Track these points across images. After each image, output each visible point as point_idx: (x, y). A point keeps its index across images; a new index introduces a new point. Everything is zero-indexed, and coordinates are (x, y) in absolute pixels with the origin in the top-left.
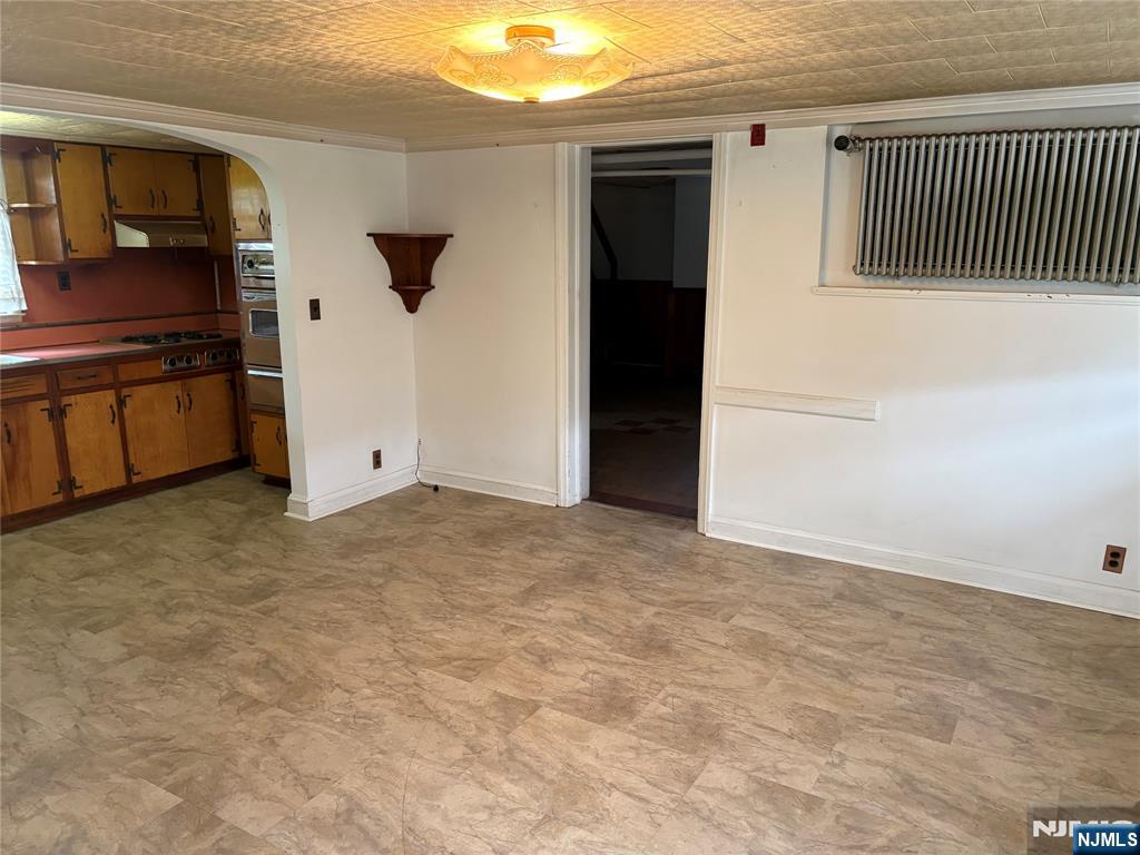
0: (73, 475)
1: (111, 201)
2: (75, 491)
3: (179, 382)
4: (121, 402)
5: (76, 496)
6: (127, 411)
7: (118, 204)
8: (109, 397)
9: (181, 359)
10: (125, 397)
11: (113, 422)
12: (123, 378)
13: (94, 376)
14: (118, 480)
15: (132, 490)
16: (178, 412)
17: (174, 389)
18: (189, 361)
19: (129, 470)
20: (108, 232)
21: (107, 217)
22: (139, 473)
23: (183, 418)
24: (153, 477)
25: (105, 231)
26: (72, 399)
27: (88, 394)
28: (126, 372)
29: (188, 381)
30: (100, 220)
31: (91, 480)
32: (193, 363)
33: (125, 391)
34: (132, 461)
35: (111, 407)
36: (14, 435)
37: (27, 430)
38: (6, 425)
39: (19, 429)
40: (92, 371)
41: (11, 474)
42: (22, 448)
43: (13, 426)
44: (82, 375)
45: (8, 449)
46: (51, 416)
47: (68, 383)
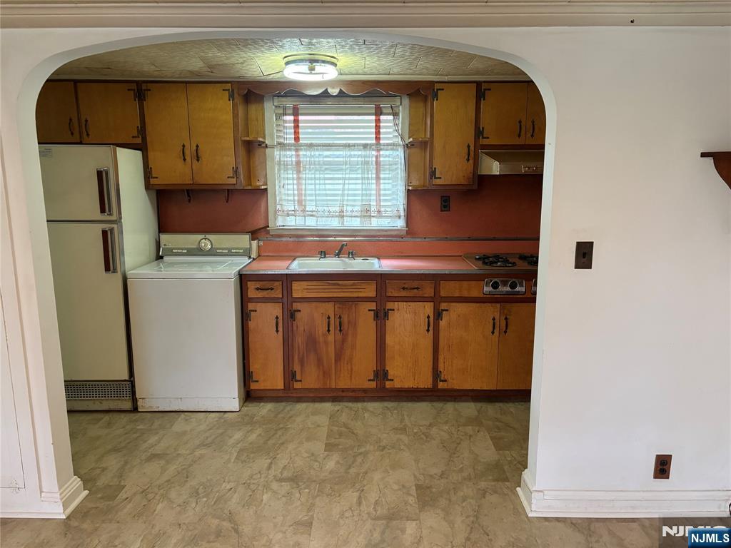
0: (387, 368)
1: (479, 132)
2: (387, 383)
3: (498, 305)
4: (438, 315)
5: (387, 387)
6: (443, 323)
7: (485, 136)
8: (428, 308)
9: (505, 284)
10: (443, 310)
11: (428, 330)
12: (443, 293)
13: (417, 288)
14: (425, 381)
15: (436, 393)
16: (493, 333)
17: (492, 311)
18: (513, 286)
19: (436, 374)
20: (471, 161)
21: (472, 148)
22: (446, 381)
23: (497, 340)
24: (456, 387)
25: (468, 160)
26: (395, 305)
27: (409, 304)
28: (447, 289)
29: (508, 306)
30: (466, 150)
31: (400, 376)
32: (518, 289)
33: (443, 306)
34: (441, 367)
35: (428, 317)
36: (345, 326)
37: (355, 324)
38: (340, 317)
39: (349, 322)
40: (415, 284)
41: (339, 357)
42: (350, 338)
43: (345, 319)
44: (406, 286)
45: (339, 337)
46: (376, 316)
47: (393, 291)
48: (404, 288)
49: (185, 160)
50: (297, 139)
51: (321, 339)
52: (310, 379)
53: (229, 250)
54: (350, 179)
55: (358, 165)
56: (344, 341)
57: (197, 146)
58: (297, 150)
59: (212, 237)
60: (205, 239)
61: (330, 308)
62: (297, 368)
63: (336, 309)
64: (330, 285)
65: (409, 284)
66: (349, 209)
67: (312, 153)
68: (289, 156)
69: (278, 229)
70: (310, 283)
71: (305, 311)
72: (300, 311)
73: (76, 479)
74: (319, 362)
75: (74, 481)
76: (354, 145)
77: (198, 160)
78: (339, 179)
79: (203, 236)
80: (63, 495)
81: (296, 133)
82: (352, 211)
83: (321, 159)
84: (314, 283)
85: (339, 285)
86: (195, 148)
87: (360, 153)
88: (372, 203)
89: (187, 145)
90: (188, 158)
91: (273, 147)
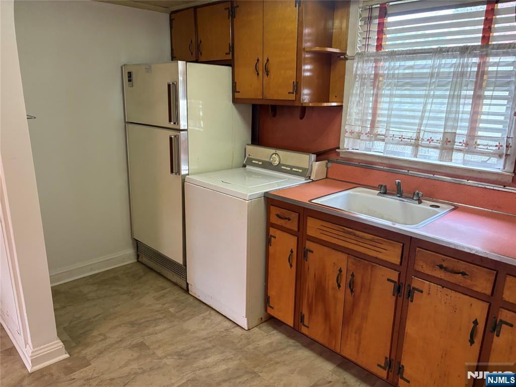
0: (403, 363)
2: (400, 380)
4: (494, 326)
6: (499, 341)
8: (478, 309)
10: (503, 322)
11: (472, 342)
12: (508, 296)
13: (463, 274)
26: (425, 285)
33: (505, 315)
35: (476, 322)
36: (358, 288)
37: (370, 289)
38: (353, 275)
39: (362, 285)
40: (462, 266)
41: (347, 320)
42: (361, 304)
43: (358, 279)
44: (445, 265)
45: (350, 298)
46: (398, 290)
47: (424, 266)
48: (441, 267)
49: (258, 74)
50: (379, 47)
51: (331, 292)
52: (316, 329)
53: (292, 167)
54: (434, 96)
55: (448, 77)
56: (354, 304)
57: (268, 60)
58: (376, 61)
59: (280, 152)
60: (276, 154)
61: (342, 260)
62: (305, 312)
63: (349, 263)
64: (345, 232)
65: (449, 263)
66: (427, 136)
67: (392, 64)
68: (368, 68)
69: (350, 152)
70: (324, 223)
71: (317, 253)
72: (312, 252)
73: (58, 343)
74: (327, 316)
75: (57, 343)
76: (448, 50)
77: (267, 75)
78: (419, 96)
79: (273, 151)
80: (34, 354)
81: (379, 40)
82: (429, 140)
83: (401, 71)
84: (328, 225)
85: (355, 235)
86: (265, 61)
87: (454, 61)
88: (458, 131)
89: (261, 60)
90: (260, 73)
91: (353, 58)
